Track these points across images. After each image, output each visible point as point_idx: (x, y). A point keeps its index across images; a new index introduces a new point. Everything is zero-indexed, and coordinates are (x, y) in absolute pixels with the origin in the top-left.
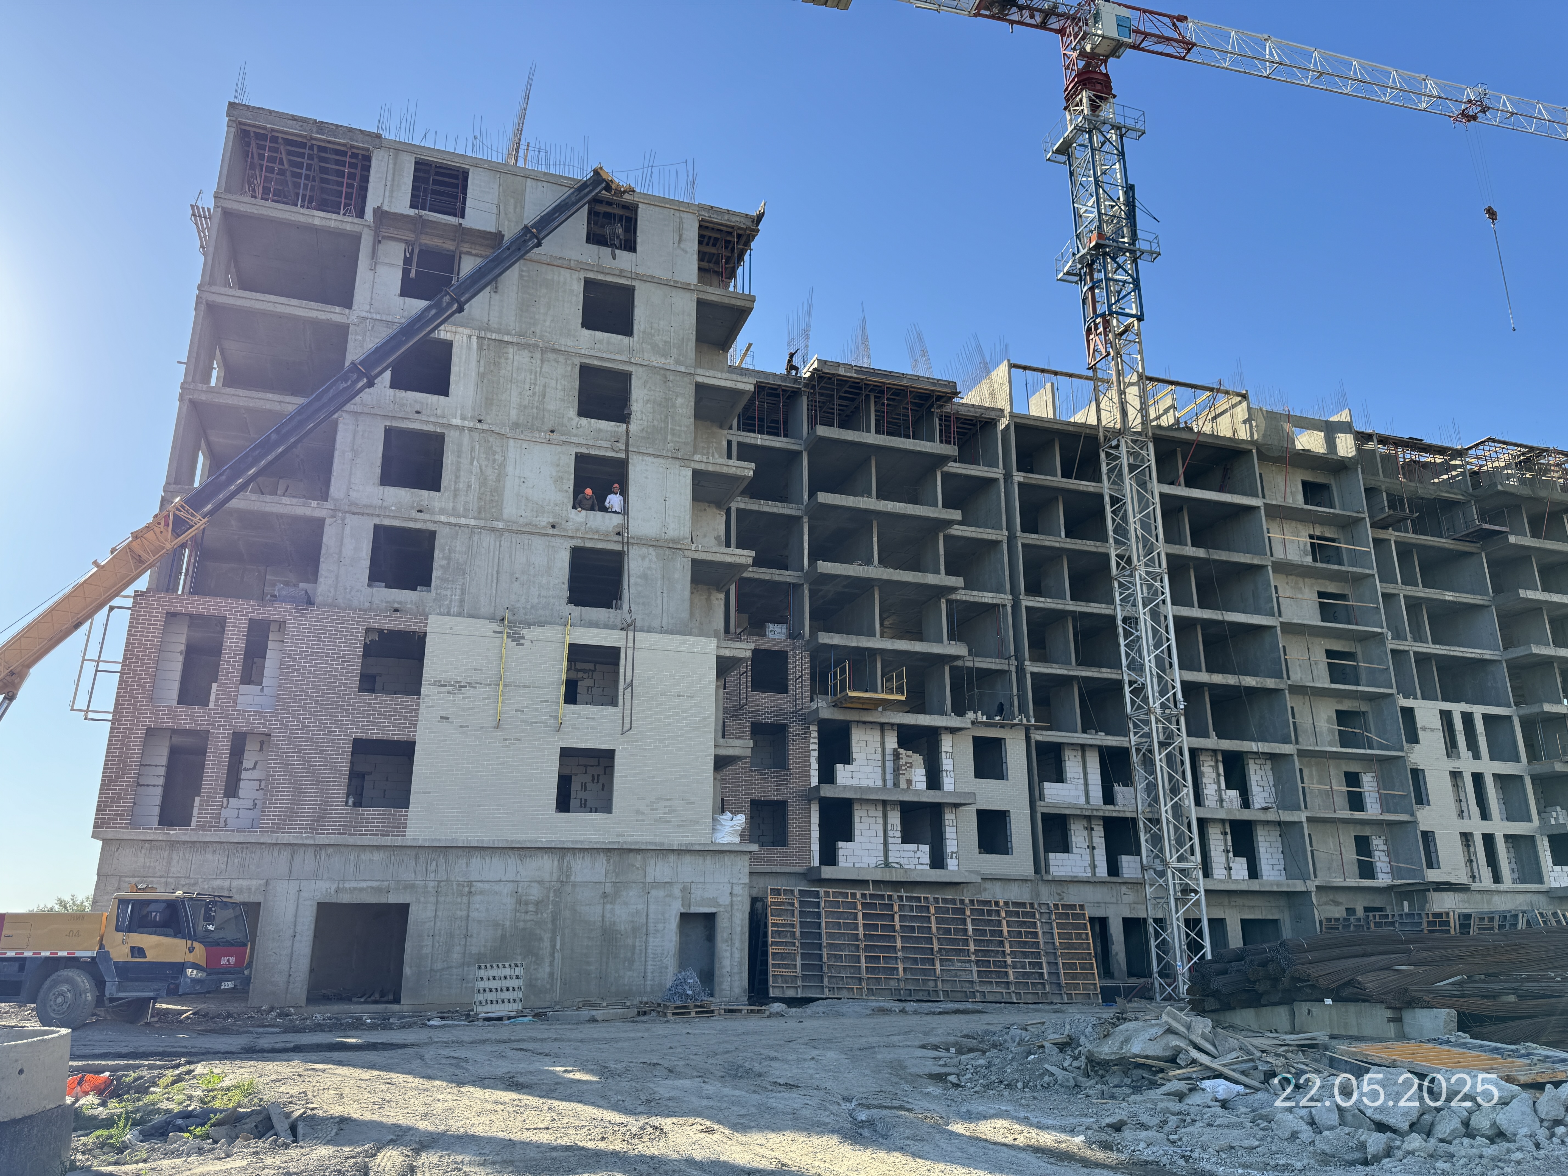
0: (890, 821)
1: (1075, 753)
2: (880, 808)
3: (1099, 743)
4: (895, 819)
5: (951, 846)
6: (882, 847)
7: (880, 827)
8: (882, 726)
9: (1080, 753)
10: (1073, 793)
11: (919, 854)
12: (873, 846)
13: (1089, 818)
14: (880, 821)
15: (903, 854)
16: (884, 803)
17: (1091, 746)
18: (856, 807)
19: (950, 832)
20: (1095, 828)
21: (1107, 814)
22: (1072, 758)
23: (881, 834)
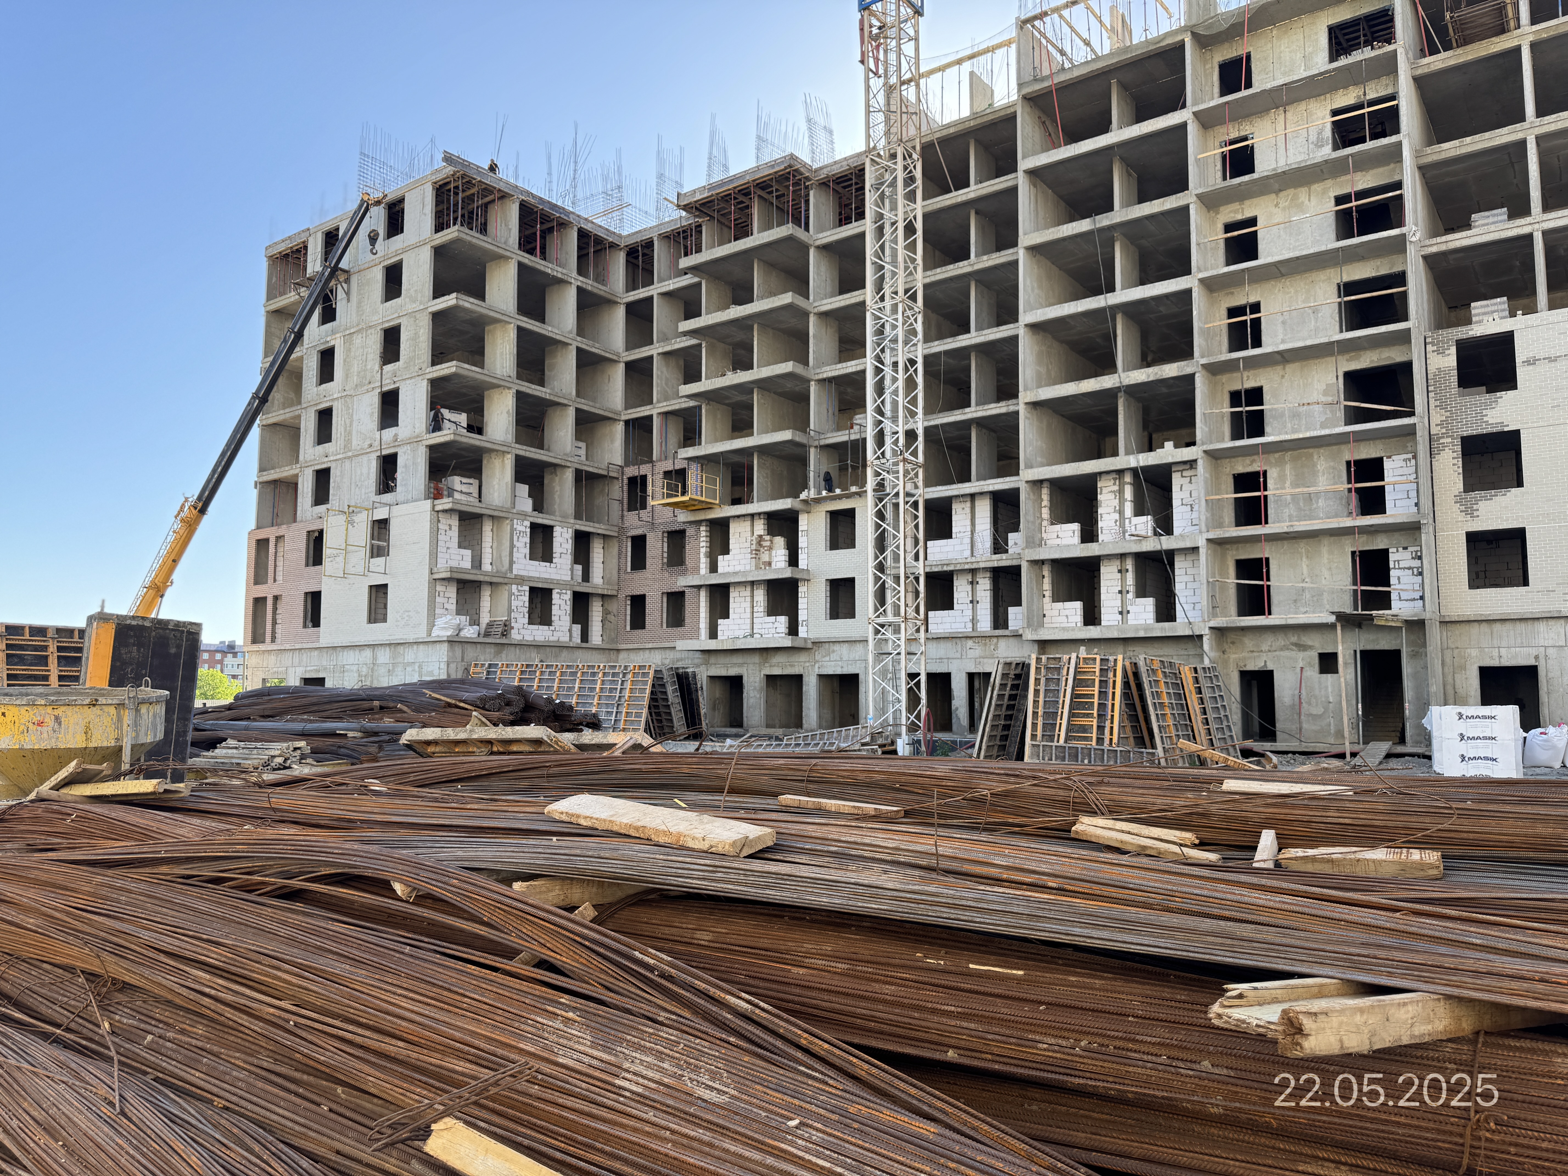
0: (755, 599)
1: (963, 505)
2: (749, 589)
3: (991, 488)
4: (760, 595)
5: (802, 615)
6: (748, 621)
7: (748, 605)
8: (752, 516)
9: (968, 504)
10: (958, 548)
11: (776, 625)
12: (742, 621)
13: (973, 571)
14: (748, 599)
15: (765, 626)
16: (752, 583)
17: (981, 494)
18: (732, 589)
19: (802, 603)
20: (981, 581)
21: (996, 564)
22: (959, 511)
23: (748, 610)
